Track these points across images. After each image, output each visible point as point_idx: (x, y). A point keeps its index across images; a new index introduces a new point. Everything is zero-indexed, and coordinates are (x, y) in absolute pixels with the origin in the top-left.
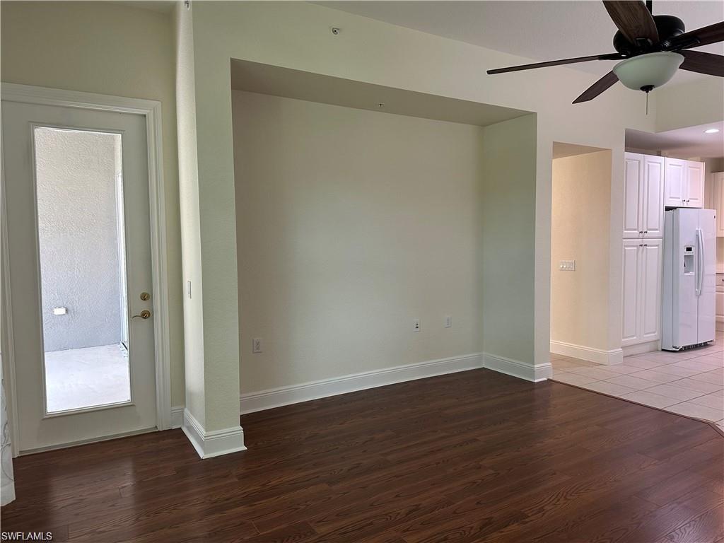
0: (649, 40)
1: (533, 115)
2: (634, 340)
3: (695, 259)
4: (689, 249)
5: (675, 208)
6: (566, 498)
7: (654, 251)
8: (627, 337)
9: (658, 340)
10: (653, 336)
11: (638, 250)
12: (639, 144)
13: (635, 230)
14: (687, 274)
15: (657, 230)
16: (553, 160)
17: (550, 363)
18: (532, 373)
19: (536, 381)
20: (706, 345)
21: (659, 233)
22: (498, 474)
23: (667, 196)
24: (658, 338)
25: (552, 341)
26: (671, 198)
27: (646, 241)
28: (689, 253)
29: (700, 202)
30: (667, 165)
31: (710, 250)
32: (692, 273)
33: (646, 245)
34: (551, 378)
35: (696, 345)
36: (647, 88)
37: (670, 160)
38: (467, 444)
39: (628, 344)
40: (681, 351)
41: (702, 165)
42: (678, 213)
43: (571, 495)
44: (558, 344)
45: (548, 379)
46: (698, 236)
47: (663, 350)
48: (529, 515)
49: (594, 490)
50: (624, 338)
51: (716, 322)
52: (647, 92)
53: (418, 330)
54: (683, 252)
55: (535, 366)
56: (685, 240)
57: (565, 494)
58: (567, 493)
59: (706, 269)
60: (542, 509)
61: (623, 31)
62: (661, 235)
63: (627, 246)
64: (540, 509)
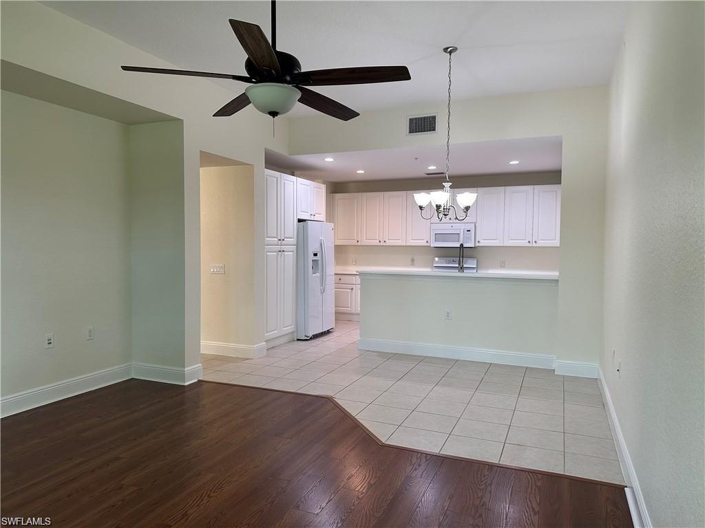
0: (273, 71)
1: (179, 122)
2: (275, 333)
3: (320, 262)
4: (316, 255)
5: (305, 220)
6: (209, 496)
7: (290, 256)
8: (270, 332)
9: (294, 332)
10: (290, 329)
11: (277, 254)
12: (276, 163)
13: (274, 237)
14: (314, 275)
15: (291, 238)
16: (201, 169)
17: (200, 365)
18: (182, 376)
19: (187, 384)
20: (328, 332)
21: (293, 241)
22: (141, 489)
23: (299, 211)
24: (293, 330)
25: (203, 342)
26: (302, 211)
27: (283, 248)
28: (315, 258)
29: (322, 217)
30: (299, 184)
31: (329, 255)
32: (318, 274)
33: (283, 251)
34: (201, 379)
35: (322, 333)
36: (274, 114)
37: (300, 180)
38: (108, 465)
39: (271, 337)
40: (311, 339)
41: (323, 187)
42: (307, 225)
43: (214, 492)
44: (208, 345)
45: (199, 381)
46: (321, 244)
47: (298, 340)
48: (172, 524)
49: (236, 481)
50: (267, 333)
51: (336, 313)
52: (274, 117)
53: (51, 345)
54: (312, 257)
55: (186, 369)
56: (313, 247)
57: (209, 492)
58: (211, 491)
59: (327, 271)
60: (185, 515)
61: (251, 59)
62: (295, 243)
63: (269, 252)
64: (183, 515)
